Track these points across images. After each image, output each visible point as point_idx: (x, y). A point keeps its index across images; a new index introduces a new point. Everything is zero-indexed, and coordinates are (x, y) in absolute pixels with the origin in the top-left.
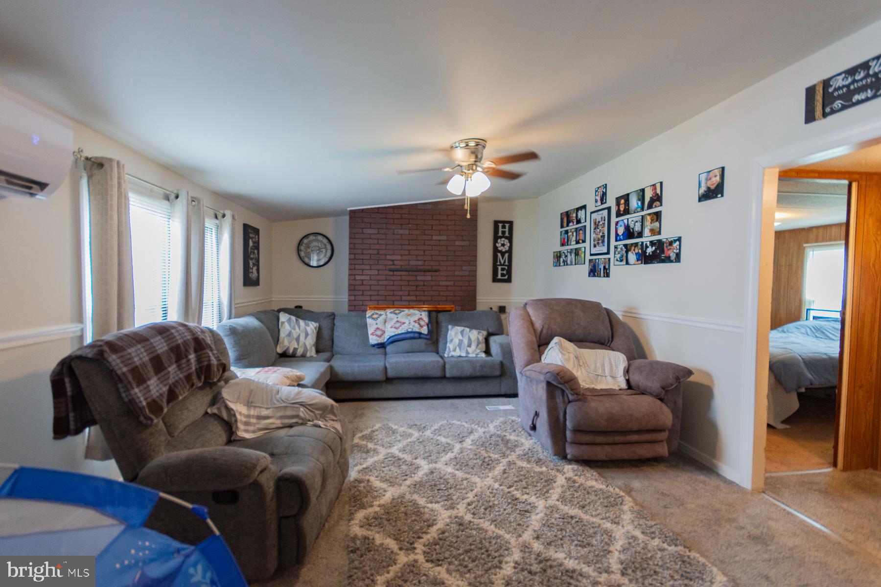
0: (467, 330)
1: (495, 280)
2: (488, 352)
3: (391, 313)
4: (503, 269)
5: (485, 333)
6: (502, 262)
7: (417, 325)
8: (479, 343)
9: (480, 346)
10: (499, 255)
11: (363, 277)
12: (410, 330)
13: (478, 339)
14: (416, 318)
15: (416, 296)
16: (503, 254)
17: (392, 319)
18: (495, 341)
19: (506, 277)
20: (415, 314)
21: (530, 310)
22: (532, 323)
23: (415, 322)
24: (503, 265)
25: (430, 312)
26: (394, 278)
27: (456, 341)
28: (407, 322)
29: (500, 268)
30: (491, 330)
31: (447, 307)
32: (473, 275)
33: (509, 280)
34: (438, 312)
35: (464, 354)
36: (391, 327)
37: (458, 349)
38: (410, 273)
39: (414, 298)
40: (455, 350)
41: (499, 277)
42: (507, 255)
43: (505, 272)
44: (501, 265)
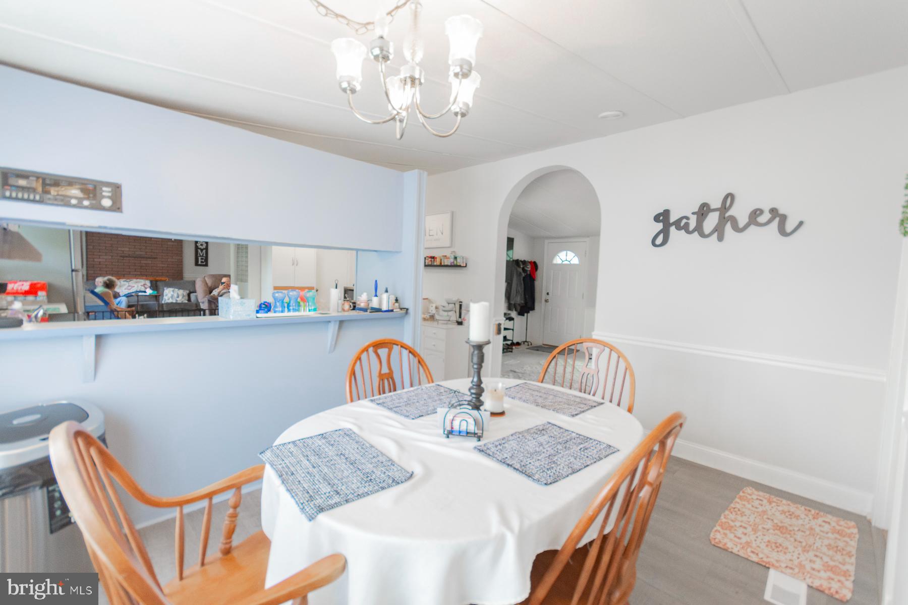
0: (176, 290)
1: (197, 264)
2: (189, 300)
3: (124, 281)
4: (202, 259)
5: (188, 292)
6: (201, 255)
7: (143, 287)
8: (183, 296)
9: (184, 297)
10: (199, 251)
11: (100, 260)
12: (138, 290)
13: (183, 294)
14: (142, 284)
15: (141, 272)
16: (202, 250)
17: (125, 285)
18: (193, 296)
19: (204, 263)
20: (141, 282)
21: (206, 279)
22: (207, 284)
23: (142, 286)
24: (202, 256)
25: (151, 282)
26: (124, 261)
27: (170, 295)
28: (136, 286)
29: (200, 258)
30: (191, 290)
31: (163, 279)
32: (180, 263)
33: (206, 265)
34: (157, 281)
35: (174, 301)
36: (125, 289)
37: (170, 299)
38: (136, 259)
39: (139, 273)
40: (169, 299)
41: (200, 263)
42: (204, 251)
43: (203, 261)
44: (200, 256)
